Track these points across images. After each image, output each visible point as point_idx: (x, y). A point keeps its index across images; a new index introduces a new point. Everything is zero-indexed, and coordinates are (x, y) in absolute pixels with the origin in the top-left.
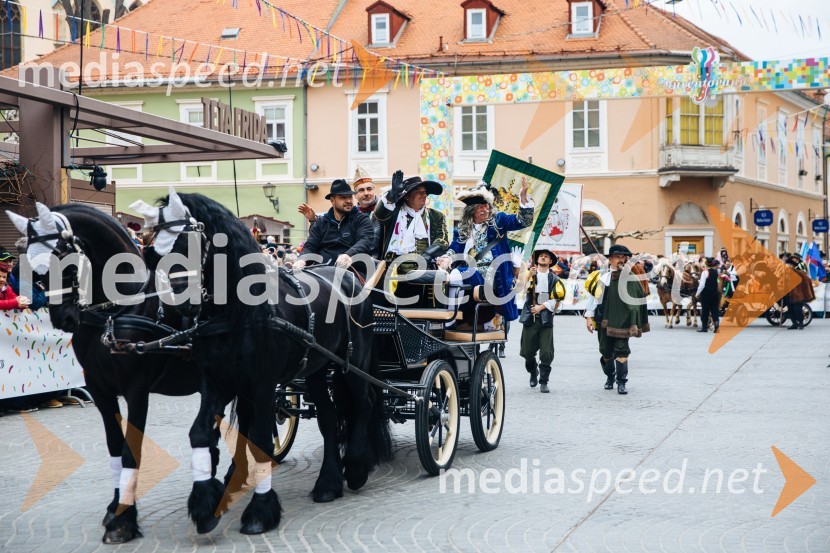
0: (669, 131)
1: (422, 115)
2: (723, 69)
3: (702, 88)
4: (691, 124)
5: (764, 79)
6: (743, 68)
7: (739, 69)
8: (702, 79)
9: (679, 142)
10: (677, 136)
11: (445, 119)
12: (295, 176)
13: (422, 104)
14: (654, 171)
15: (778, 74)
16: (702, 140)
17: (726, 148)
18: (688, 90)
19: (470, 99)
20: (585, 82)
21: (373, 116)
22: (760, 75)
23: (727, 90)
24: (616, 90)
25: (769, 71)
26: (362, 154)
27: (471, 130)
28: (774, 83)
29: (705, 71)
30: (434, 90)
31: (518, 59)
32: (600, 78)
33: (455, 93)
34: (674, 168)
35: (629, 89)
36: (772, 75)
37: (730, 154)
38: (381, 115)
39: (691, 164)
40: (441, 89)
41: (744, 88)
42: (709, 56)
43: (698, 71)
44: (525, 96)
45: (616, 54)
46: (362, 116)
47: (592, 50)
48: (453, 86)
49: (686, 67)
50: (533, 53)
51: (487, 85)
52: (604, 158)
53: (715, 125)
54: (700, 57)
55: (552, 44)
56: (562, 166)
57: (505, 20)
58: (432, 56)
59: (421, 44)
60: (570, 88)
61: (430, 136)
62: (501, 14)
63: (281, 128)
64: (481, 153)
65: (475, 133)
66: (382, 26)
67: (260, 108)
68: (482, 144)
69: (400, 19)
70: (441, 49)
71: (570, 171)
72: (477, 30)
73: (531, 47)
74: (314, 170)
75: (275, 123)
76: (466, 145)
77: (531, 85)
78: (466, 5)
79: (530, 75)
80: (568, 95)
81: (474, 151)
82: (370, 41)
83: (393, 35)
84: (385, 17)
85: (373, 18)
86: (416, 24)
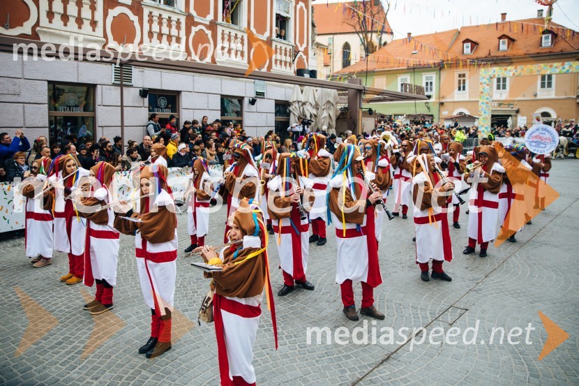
1: (480, 82)
11: (489, 83)
12: (436, 100)
13: (481, 77)
14: (575, 97)
19: (499, 75)
20: (545, 68)
21: (464, 78)
24: (558, 71)
26: (460, 92)
30: (485, 72)
31: (519, 57)
32: (551, 66)
33: (493, 74)
35: (563, 70)
38: (467, 78)
40: (488, 72)
44: (520, 74)
46: (460, 79)
47: (550, 52)
48: (492, 71)
50: (525, 54)
51: (505, 70)
52: (553, 92)
55: (533, 51)
56: (536, 95)
57: (515, 42)
58: (486, 57)
59: (482, 53)
60: (538, 71)
61: (484, 89)
62: (513, 40)
63: (431, 83)
64: (504, 90)
65: (501, 83)
66: (467, 47)
67: (424, 77)
68: (504, 87)
69: (474, 44)
70: (489, 54)
71: (538, 97)
72: (503, 47)
73: (525, 52)
74: (443, 98)
75: (429, 82)
76: (498, 88)
77: (523, 70)
78: (500, 38)
79: (523, 66)
80: (538, 73)
81: (501, 90)
82: (463, 53)
83: (472, 50)
84: (469, 44)
85: (465, 44)
86: (480, 46)
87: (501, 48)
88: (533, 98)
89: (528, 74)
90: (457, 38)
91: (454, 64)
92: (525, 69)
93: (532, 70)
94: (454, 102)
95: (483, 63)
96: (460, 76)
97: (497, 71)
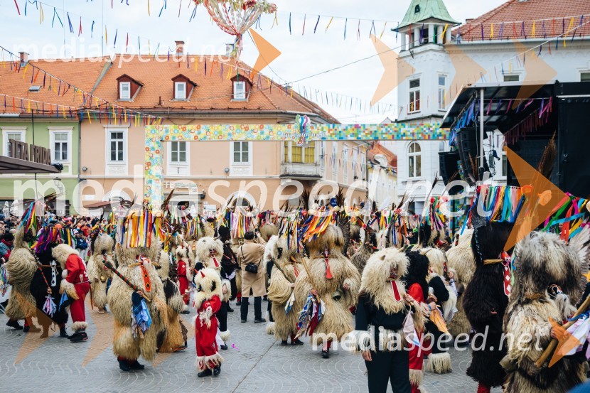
0: (286, 155)
1: (146, 146)
2: (312, 128)
3: (301, 137)
4: (298, 151)
5: (333, 134)
6: (323, 128)
7: (320, 128)
8: (301, 133)
9: (291, 161)
10: (290, 158)
11: (159, 149)
12: (73, 174)
13: (146, 139)
14: (278, 176)
15: (340, 132)
16: (303, 161)
17: (316, 165)
18: (293, 138)
19: (174, 138)
20: (238, 131)
21: (120, 140)
22: (331, 132)
23: (314, 139)
24: (255, 136)
25: (336, 130)
26: (113, 162)
27: (177, 150)
28: (338, 136)
29: (303, 128)
30: (153, 132)
31: (203, 111)
32: (247, 129)
33: (165, 134)
34: (288, 175)
35: (262, 136)
36: (337, 132)
37: (318, 168)
38: (125, 140)
39: (297, 173)
40: (157, 131)
41: (323, 138)
42: (305, 120)
43: (299, 128)
44: (205, 138)
45: (258, 111)
46: (114, 140)
47: (245, 108)
48: (164, 130)
49: (293, 126)
50: (212, 109)
51: (183, 130)
52: (251, 168)
53: (310, 152)
54: (300, 120)
55: (222, 104)
56: (227, 172)
57: (197, 89)
58: (155, 108)
59: (148, 100)
60: (229, 134)
61: (151, 158)
62: (195, 85)
63: (65, 145)
64: (183, 163)
65: (179, 150)
66: (126, 89)
67: (51, 134)
68: (183, 158)
69: (136, 85)
70: (160, 104)
71: (232, 175)
72: (181, 94)
73: (211, 105)
74: (85, 171)
75: (61, 142)
76: (174, 159)
77: (208, 131)
78: (175, 79)
79: (208, 126)
80: (229, 138)
81: (179, 163)
82: (119, 97)
83: (132, 95)
84: (128, 84)
85: (121, 84)
86: (146, 89)
87: (176, 97)
88: (224, 177)
89: (216, 138)
90: (108, 73)
91: (104, 115)
92: (212, 131)
93: (221, 132)
94: (104, 179)
95: (149, 117)
96: (114, 135)
97: (172, 131)
